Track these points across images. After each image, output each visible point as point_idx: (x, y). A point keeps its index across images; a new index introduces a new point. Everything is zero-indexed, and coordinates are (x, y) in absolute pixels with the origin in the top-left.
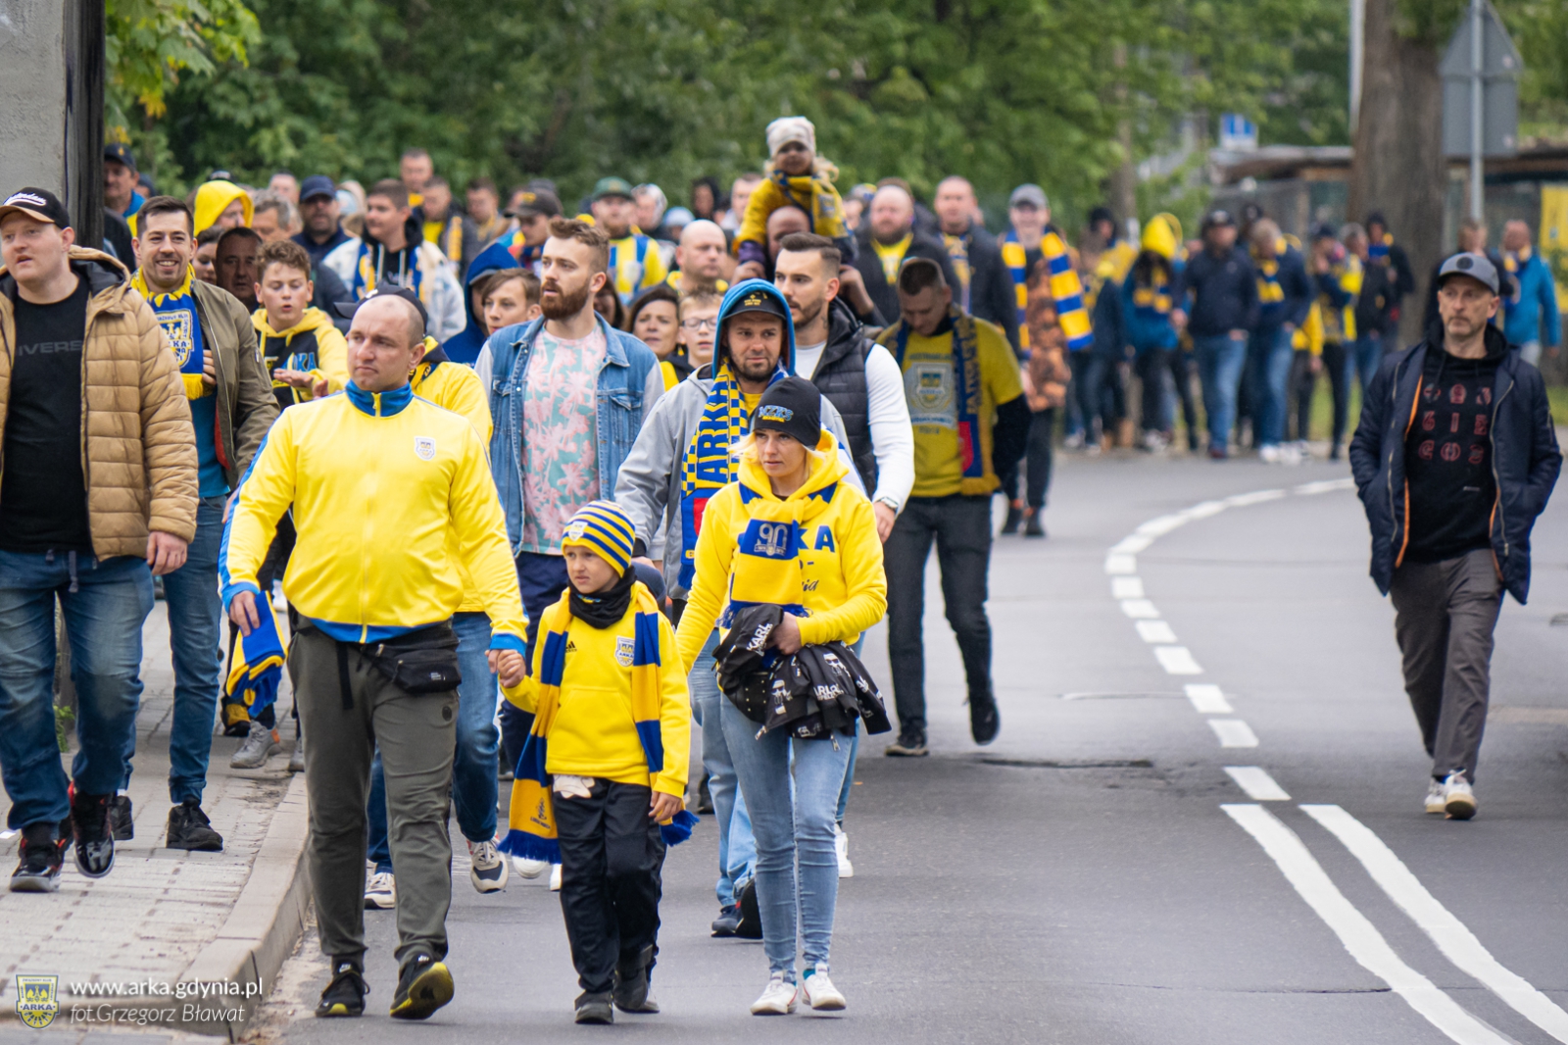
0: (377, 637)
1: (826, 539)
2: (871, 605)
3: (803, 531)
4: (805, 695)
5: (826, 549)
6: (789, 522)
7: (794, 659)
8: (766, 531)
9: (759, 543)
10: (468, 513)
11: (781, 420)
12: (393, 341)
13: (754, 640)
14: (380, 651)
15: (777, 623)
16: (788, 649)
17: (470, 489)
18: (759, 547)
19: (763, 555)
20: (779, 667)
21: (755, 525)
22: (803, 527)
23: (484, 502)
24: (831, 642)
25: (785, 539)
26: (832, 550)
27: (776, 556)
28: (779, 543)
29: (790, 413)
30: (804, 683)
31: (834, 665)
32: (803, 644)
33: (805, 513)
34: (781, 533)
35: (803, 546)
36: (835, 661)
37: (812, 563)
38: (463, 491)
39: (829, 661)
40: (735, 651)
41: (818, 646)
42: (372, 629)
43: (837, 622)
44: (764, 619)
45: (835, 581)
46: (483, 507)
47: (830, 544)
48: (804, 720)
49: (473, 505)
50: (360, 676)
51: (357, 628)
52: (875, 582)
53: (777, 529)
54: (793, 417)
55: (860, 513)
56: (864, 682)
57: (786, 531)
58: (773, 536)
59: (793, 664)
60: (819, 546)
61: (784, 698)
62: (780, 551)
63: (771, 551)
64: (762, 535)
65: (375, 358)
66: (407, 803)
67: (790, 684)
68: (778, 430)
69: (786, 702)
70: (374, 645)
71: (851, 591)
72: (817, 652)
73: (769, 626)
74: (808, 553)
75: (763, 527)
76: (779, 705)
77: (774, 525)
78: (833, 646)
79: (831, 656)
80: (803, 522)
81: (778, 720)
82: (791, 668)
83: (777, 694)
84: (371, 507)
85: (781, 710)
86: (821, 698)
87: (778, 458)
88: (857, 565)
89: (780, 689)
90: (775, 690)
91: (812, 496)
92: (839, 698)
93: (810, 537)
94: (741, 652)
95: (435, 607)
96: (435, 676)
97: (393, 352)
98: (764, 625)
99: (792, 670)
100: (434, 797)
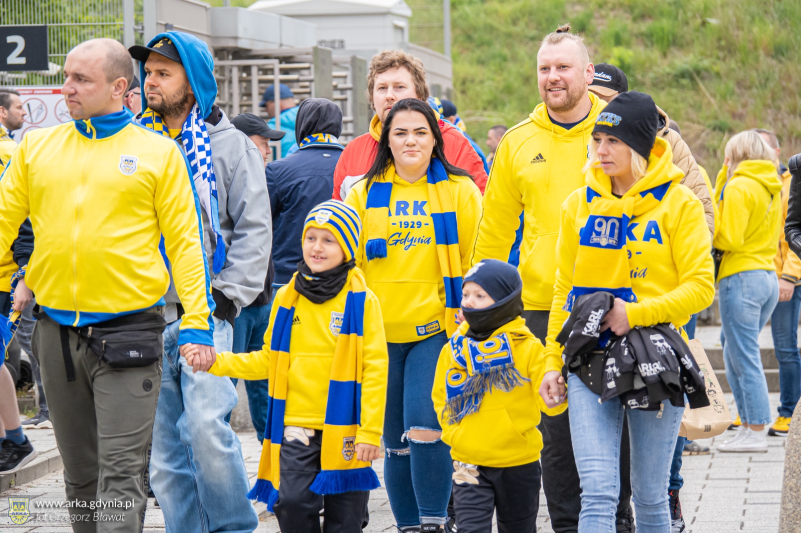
0: (87, 321)
1: (653, 232)
2: (697, 290)
3: (634, 225)
4: (631, 372)
5: (653, 241)
6: (620, 216)
7: (625, 339)
8: (600, 224)
9: (594, 234)
10: (168, 220)
11: (610, 125)
12: (89, 78)
13: (588, 324)
14: (90, 333)
15: (608, 309)
16: (619, 332)
17: (169, 200)
18: (595, 239)
19: (598, 245)
20: (613, 346)
21: (592, 219)
22: (635, 222)
23: (183, 210)
24: (659, 324)
25: (616, 231)
26: (660, 241)
27: (609, 246)
28: (612, 235)
29: (618, 119)
30: (630, 361)
31: (659, 344)
32: (632, 327)
33: (635, 208)
34: (613, 225)
35: (632, 238)
36: (661, 341)
37: (640, 253)
38: (165, 202)
39: (655, 341)
40: (573, 335)
41: (645, 328)
42: (83, 315)
43: (663, 306)
44: (596, 306)
45: (666, 270)
46: (180, 215)
47: (658, 237)
48: (634, 393)
49: (171, 213)
50: (78, 355)
51: (72, 314)
52: (702, 270)
53: (610, 222)
54: (621, 122)
55: (687, 210)
56: (689, 360)
57: (617, 224)
58: (606, 229)
59: (622, 345)
60: (647, 237)
61: (615, 374)
62: (612, 241)
63: (604, 242)
64: (597, 228)
65: (76, 93)
66: (110, 460)
67: (619, 364)
68: (608, 134)
69: (616, 378)
70: (84, 329)
71: (682, 278)
72: (643, 333)
73: (601, 311)
74: (637, 244)
75: (597, 221)
76: (610, 381)
77: (607, 219)
78: (661, 328)
79: (656, 337)
80: (634, 217)
81: (610, 393)
82: (621, 347)
83: (609, 370)
84: (78, 213)
85: (611, 385)
86: (644, 374)
87: (609, 159)
88: (685, 255)
89: (612, 366)
90: (607, 367)
91: (643, 194)
92: (660, 374)
93: (639, 231)
94: (579, 336)
95: (139, 298)
96: (133, 354)
97: (90, 87)
98: (597, 310)
99: (621, 350)
100: (132, 456)
